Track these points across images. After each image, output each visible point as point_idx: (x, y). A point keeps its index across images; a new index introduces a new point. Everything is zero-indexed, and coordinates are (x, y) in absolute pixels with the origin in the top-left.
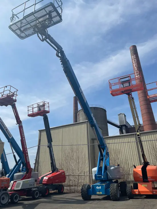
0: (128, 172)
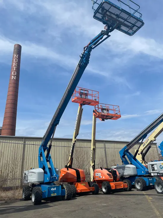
0: (6, 177)
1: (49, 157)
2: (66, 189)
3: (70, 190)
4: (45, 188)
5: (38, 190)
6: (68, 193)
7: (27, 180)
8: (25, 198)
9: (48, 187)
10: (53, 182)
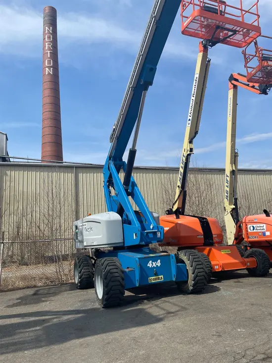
1: (131, 184)
2: (187, 263)
3: (199, 267)
4: (129, 261)
5: (111, 267)
6: (197, 276)
7: (82, 242)
8: (80, 282)
9: (139, 258)
10: (147, 245)
